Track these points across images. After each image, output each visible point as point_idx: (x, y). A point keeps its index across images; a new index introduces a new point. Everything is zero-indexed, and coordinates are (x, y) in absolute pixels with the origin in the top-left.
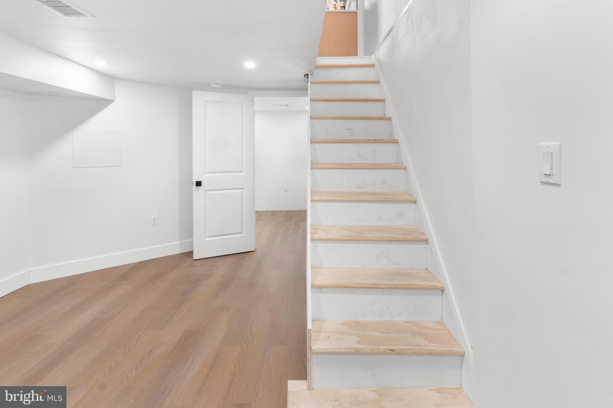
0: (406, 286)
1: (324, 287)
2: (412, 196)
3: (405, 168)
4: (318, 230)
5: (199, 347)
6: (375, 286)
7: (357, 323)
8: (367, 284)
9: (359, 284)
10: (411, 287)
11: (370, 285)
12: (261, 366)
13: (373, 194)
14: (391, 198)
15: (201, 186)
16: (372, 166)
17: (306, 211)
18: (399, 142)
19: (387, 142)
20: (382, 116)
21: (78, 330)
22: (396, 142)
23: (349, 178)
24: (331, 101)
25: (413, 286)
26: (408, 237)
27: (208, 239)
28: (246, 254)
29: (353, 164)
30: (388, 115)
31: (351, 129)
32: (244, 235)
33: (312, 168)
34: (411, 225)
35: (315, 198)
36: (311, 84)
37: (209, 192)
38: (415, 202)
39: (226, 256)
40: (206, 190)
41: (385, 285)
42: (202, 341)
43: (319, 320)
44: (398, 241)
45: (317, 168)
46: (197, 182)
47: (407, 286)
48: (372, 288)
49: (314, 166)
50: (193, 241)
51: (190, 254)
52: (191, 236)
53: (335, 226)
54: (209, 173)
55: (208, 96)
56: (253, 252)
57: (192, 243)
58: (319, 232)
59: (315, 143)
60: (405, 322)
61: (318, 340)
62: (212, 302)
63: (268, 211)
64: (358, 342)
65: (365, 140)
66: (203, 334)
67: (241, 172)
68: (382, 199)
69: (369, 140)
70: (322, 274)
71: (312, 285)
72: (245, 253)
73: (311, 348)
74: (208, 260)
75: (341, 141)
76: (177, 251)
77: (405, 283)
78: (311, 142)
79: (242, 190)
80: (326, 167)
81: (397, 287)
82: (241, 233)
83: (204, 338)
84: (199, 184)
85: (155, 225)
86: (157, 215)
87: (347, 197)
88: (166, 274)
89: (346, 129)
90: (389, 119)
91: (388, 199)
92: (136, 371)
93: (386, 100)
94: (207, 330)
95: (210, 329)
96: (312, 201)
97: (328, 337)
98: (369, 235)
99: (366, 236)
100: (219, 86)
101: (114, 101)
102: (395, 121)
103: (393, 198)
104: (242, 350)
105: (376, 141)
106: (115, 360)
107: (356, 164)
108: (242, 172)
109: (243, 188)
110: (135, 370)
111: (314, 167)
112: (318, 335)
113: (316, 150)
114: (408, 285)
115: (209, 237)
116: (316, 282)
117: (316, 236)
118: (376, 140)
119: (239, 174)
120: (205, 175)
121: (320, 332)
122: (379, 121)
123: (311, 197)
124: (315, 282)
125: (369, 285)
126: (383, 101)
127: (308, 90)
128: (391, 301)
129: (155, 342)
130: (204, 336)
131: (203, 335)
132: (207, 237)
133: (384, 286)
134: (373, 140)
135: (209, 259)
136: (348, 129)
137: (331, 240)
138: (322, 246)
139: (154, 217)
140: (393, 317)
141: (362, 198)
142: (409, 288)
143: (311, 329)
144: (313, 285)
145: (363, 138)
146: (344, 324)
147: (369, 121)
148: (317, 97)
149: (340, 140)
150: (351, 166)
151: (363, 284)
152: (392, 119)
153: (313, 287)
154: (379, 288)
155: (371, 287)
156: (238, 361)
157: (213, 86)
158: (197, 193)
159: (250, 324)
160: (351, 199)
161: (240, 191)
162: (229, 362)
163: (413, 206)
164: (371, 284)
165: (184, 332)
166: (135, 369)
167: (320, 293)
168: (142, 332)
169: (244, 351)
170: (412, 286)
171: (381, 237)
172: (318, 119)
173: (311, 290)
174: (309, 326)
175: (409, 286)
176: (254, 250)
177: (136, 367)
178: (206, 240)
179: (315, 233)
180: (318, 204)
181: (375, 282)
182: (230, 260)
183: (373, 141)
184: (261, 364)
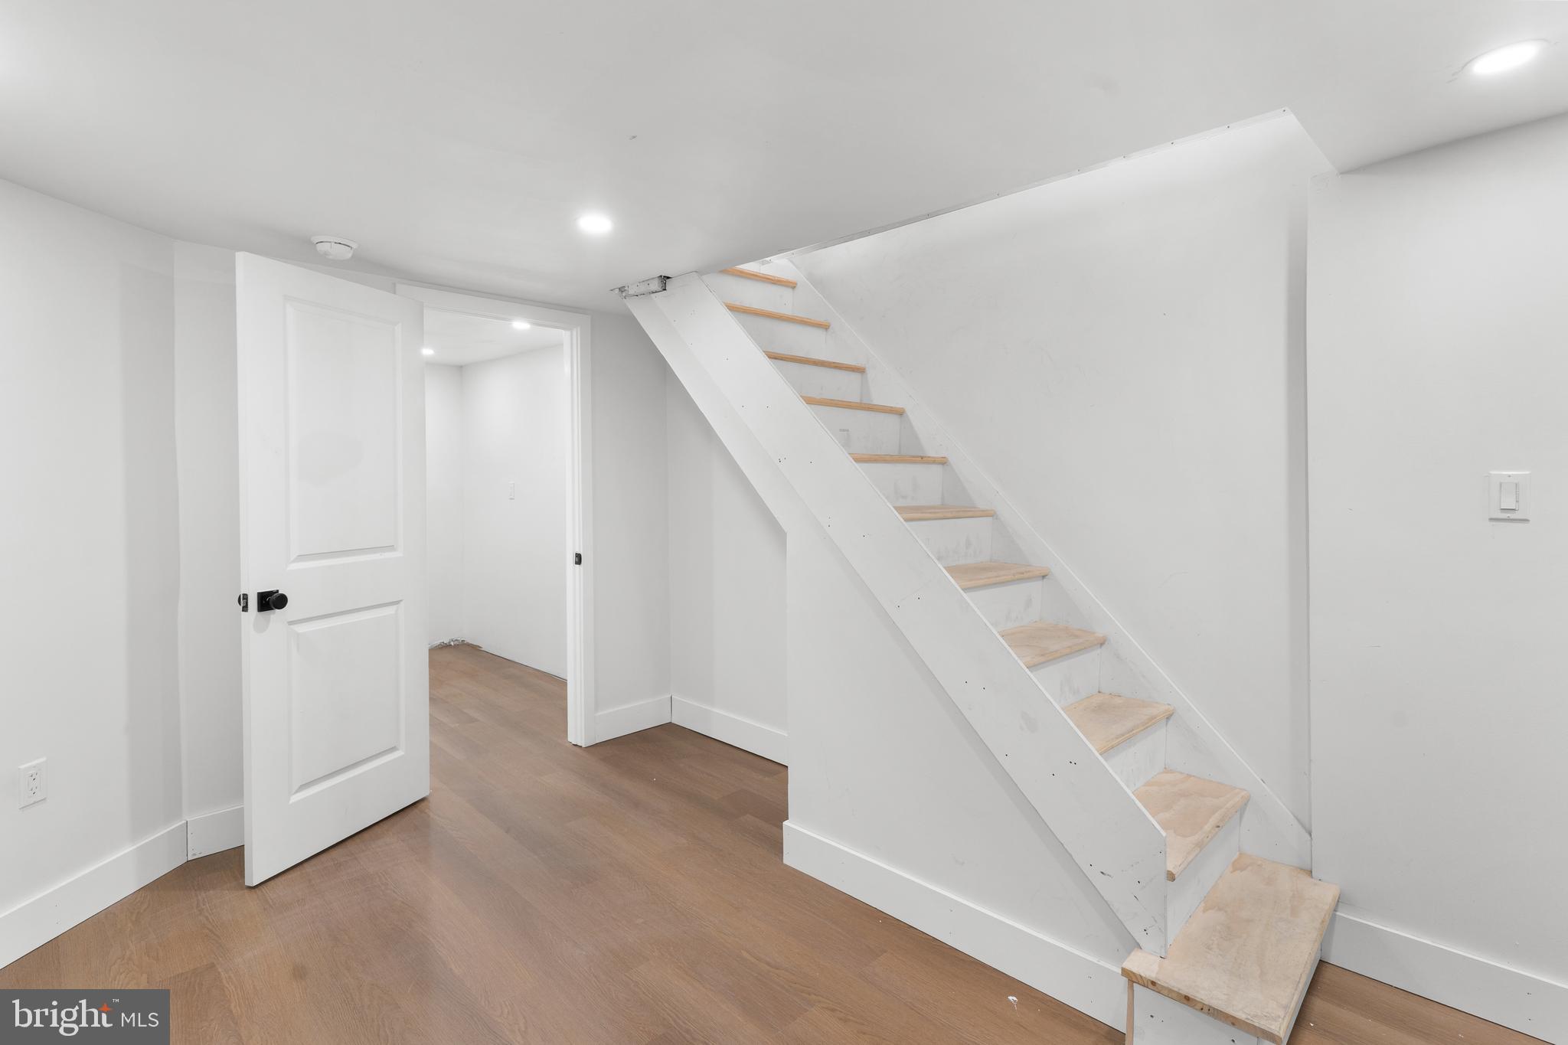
3: (992, 515)
18: (952, 461)
27: (298, 794)
31: (848, 431)
32: (403, 753)
37: (301, 629)
38: (1045, 576)
40: (291, 623)
46: (260, 595)
50: (240, 813)
54: (301, 558)
57: (239, 818)
67: (390, 547)
79: (395, 607)
82: (393, 749)
84: (271, 601)
85: (34, 803)
89: (841, 430)
90: (901, 412)
93: (868, 371)
100: (350, 254)
108: (396, 550)
109: (397, 602)
115: (302, 787)
119: (388, 555)
120: (290, 569)
122: (886, 416)
126: (860, 370)
132: (296, 789)
139: (33, 767)
147: (872, 414)
152: (906, 411)
157: (323, 248)
158: (261, 635)
161: (389, 611)
176: (426, 794)
178: (291, 802)
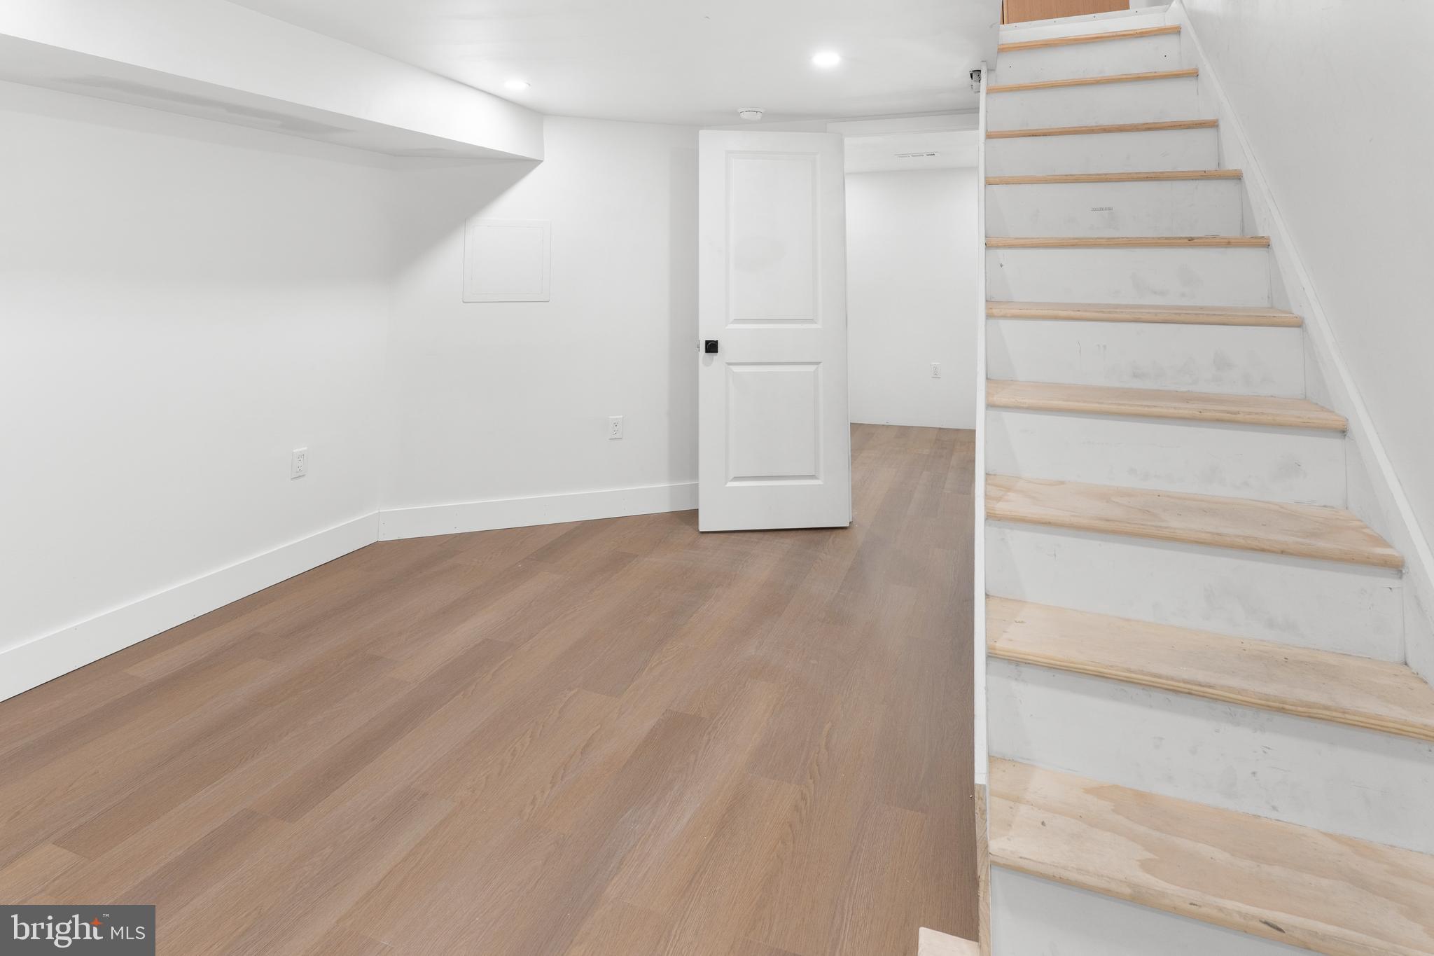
0: (1320, 711)
1: (1027, 663)
2: (1332, 412)
3: (1299, 324)
4: (1009, 489)
5: (696, 761)
6: (1202, 689)
7: (1143, 799)
8: (1172, 679)
9: (1144, 675)
10: (1340, 715)
11: (1181, 685)
12: (851, 858)
13: (1187, 398)
14: (1250, 413)
15: (717, 352)
16: (1180, 314)
17: (972, 433)
18: (1273, 242)
19: (1228, 244)
20: (1211, 166)
21: (450, 659)
22: (1264, 244)
23: (1105, 347)
24: (1045, 135)
25: (1347, 716)
26: (1321, 544)
27: (732, 483)
28: (828, 533)
29: (1117, 306)
30: (1231, 165)
31: (1111, 209)
32: (822, 483)
33: (989, 316)
34: (1332, 507)
35: (999, 399)
36: (987, 94)
37: (736, 369)
38: (1344, 432)
39: (776, 533)
40: (729, 364)
41: (1239, 693)
42: (706, 746)
43: (1016, 762)
44: (1283, 553)
45: (1005, 317)
46: (707, 342)
47: (1328, 713)
48: (1189, 693)
49: (996, 309)
50: (697, 485)
51: (691, 516)
52: (694, 472)
53: (1062, 483)
54: (737, 321)
55: (733, 140)
56: (844, 530)
57: (694, 491)
58: (1011, 495)
59: (998, 247)
60: (1325, 834)
61: (1010, 825)
62: (735, 649)
63: (888, 426)
64: (1146, 866)
65: (1153, 238)
66: (707, 729)
67: (811, 321)
68: (1218, 415)
69: (1167, 238)
70: (1022, 622)
71: (990, 651)
72: (824, 532)
73: (987, 847)
74: (733, 536)
75: (1076, 241)
76: (664, 507)
77: (1314, 697)
78: (988, 246)
79: (814, 367)
80: (1033, 312)
81: (1283, 709)
82: (812, 477)
83: (709, 740)
84: (712, 347)
85: (616, 439)
86: (621, 416)
87: (1099, 403)
88: (636, 559)
89: (1094, 210)
90: (1237, 177)
91: (1240, 417)
92: (552, 788)
93: (1222, 124)
94: (719, 720)
95: (725, 719)
96: (990, 406)
97: (1043, 823)
98: (1176, 524)
99: (1163, 524)
100: (759, 116)
101: (542, 161)
102: (1258, 182)
103: (1257, 414)
104: (804, 798)
105: (1191, 242)
106: (513, 749)
107: (1127, 306)
108: (816, 323)
109: (818, 363)
110: (550, 785)
111: (995, 311)
112: (1011, 808)
113: (1001, 266)
114: (1326, 708)
115: (736, 479)
116: (1002, 645)
117: (1001, 507)
118: (1191, 239)
119: (808, 326)
120: (727, 327)
121: (1018, 800)
122: (1201, 184)
123: (988, 394)
124: (998, 645)
125: (1179, 681)
126: (1213, 125)
127: (978, 112)
128: (1265, 752)
129: (597, 725)
130: (709, 734)
131: (707, 731)
132: (731, 478)
133: (1231, 695)
134: (1180, 238)
135: (736, 534)
136: (1101, 209)
137: (1050, 523)
138: (1020, 539)
139: (617, 419)
140: (1274, 808)
141: (1148, 406)
142: (1331, 720)
143: (984, 786)
144: (992, 651)
145: (1150, 234)
146: (1097, 791)
147: (1167, 185)
148: (1007, 127)
149: (1074, 239)
150: (1110, 312)
151: (1159, 676)
152: (1244, 175)
153: (991, 656)
154: (1216, 699)
155: (1187, 691)
156: (791, 826)
157: (745, 116)
158: (709, 368)
159: (827, 727)
160: (1114, 408)
161: (812, 368)
162: (768, 823)
163: (1335, 443)
164: (1185, 682)
165: (663, 714)
166: (551, 783)
167: (1016, 679)
168: (573, 692)
169: (809, 801)
170: (1344, 713)
171: (1218, 534)
172: (1007, 183)
173: (987, 664)
174: (980, 778)
175: (1334, 714)
176: (847, 525)
177: (553, 777)
178: (727, 485)
179: (999, 499)
180: (1008, 416)
181: (1201, 676)
182: (787, 542)
183: (1179, 241)
184: (853, 852)
